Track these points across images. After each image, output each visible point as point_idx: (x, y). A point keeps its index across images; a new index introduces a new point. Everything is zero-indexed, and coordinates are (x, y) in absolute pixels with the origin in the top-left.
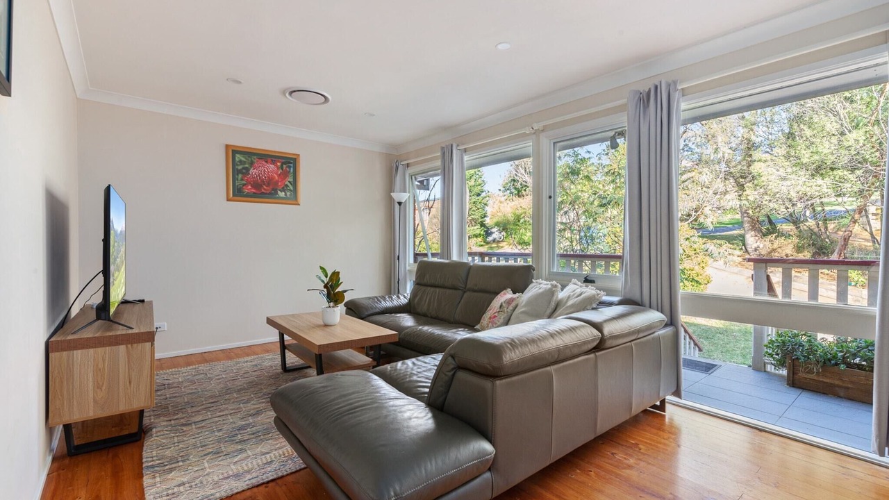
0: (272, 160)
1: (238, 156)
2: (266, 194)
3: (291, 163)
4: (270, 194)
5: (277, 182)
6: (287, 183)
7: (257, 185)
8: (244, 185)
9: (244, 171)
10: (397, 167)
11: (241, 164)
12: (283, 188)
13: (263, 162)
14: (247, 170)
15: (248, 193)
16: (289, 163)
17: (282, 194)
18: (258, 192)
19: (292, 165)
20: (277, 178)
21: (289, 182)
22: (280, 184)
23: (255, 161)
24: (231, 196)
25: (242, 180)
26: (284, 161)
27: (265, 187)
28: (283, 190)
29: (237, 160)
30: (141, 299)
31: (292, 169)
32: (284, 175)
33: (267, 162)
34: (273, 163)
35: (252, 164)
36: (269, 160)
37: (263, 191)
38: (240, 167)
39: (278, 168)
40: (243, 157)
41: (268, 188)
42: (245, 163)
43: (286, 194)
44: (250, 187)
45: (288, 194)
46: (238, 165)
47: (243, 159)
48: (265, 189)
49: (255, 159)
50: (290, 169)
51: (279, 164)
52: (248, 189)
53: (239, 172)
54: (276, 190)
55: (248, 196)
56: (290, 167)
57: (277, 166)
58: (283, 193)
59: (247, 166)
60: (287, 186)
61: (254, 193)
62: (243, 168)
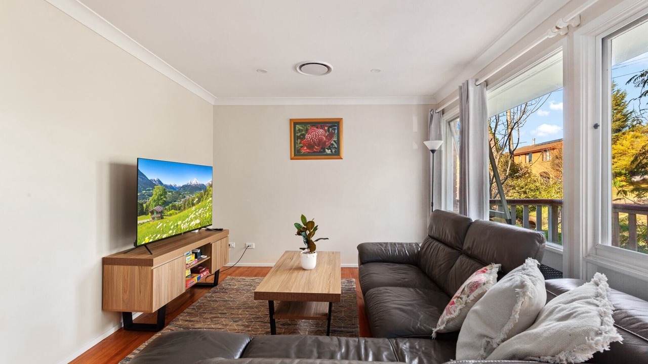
0: (321, 126)
1: (297, 126)
2: (317, 152)
3: (335, 126)
4: (320, 152)
5: (325, 142)
6: (333, 142)
7: (310, 146)
8: (302, 147)
9: (302, 137)
10: (432, 116)
11: (300, 132)
12: (330, 146)
13: (315, 128)
14: (304, 135)
15: (304, 152)
16: (334, 126)
17: (328, 151)
18: (311, 151)
19: (336, 128)
20: (325, 139)
21: (334, 141)
22: (327, 143)
23: (309, 128)
24: (293, 156)
25: (300, 143)
26: (330, 125)
27: (316, 147)
28: (329, 148)
29: (297, 129)
30: (221, 228)
31: (336, 131)
32: (331, 136)
33: (317, 128)
34: (322, 128)
35: (307, 130)
36: (319, 125)
37: (315, 150)
38: (299, 134)
39: (326, 132)
40: (301, 126)
41: (318, 148)
42: (302, 130)
43: (331, 152)
44: (305, 148)
45: (333, 151)
46: (297, 133)
47: (301, 128)
48: (316, 149)
49: (309, 127)
50: (335, 131)
51: (326, 128)
52: (305, 150)
53: (298, 137)
54: (325, 148)
55: (304, 155)
56: (334, 129)
57: (325, 130)
58: (330, 151)
59: (303, 132)
60: (332, 144)
61: (309, 152)
62: (301, 135)
